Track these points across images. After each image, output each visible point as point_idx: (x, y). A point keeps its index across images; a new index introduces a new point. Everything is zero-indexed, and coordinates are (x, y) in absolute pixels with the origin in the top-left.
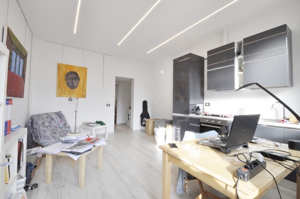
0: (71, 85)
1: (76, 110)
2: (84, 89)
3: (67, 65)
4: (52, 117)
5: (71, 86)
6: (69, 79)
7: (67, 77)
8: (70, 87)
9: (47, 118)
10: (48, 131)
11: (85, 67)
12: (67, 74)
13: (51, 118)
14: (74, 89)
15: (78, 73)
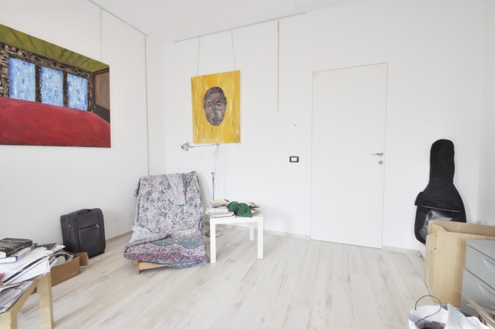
0: (213, 117)
1: (213, 172)
2: (236, 125)
3: (204, 77)
4: (170, 182)
5: (213, 119)
6: (210, 105)
7: (206, 101)
8: (212, 121)
9: (161, 183)
10: (151, 208)
11: (237, 70)
12: (206, 95)
13: (167, 184)
14: (218, 125)
15: (224, 89)
